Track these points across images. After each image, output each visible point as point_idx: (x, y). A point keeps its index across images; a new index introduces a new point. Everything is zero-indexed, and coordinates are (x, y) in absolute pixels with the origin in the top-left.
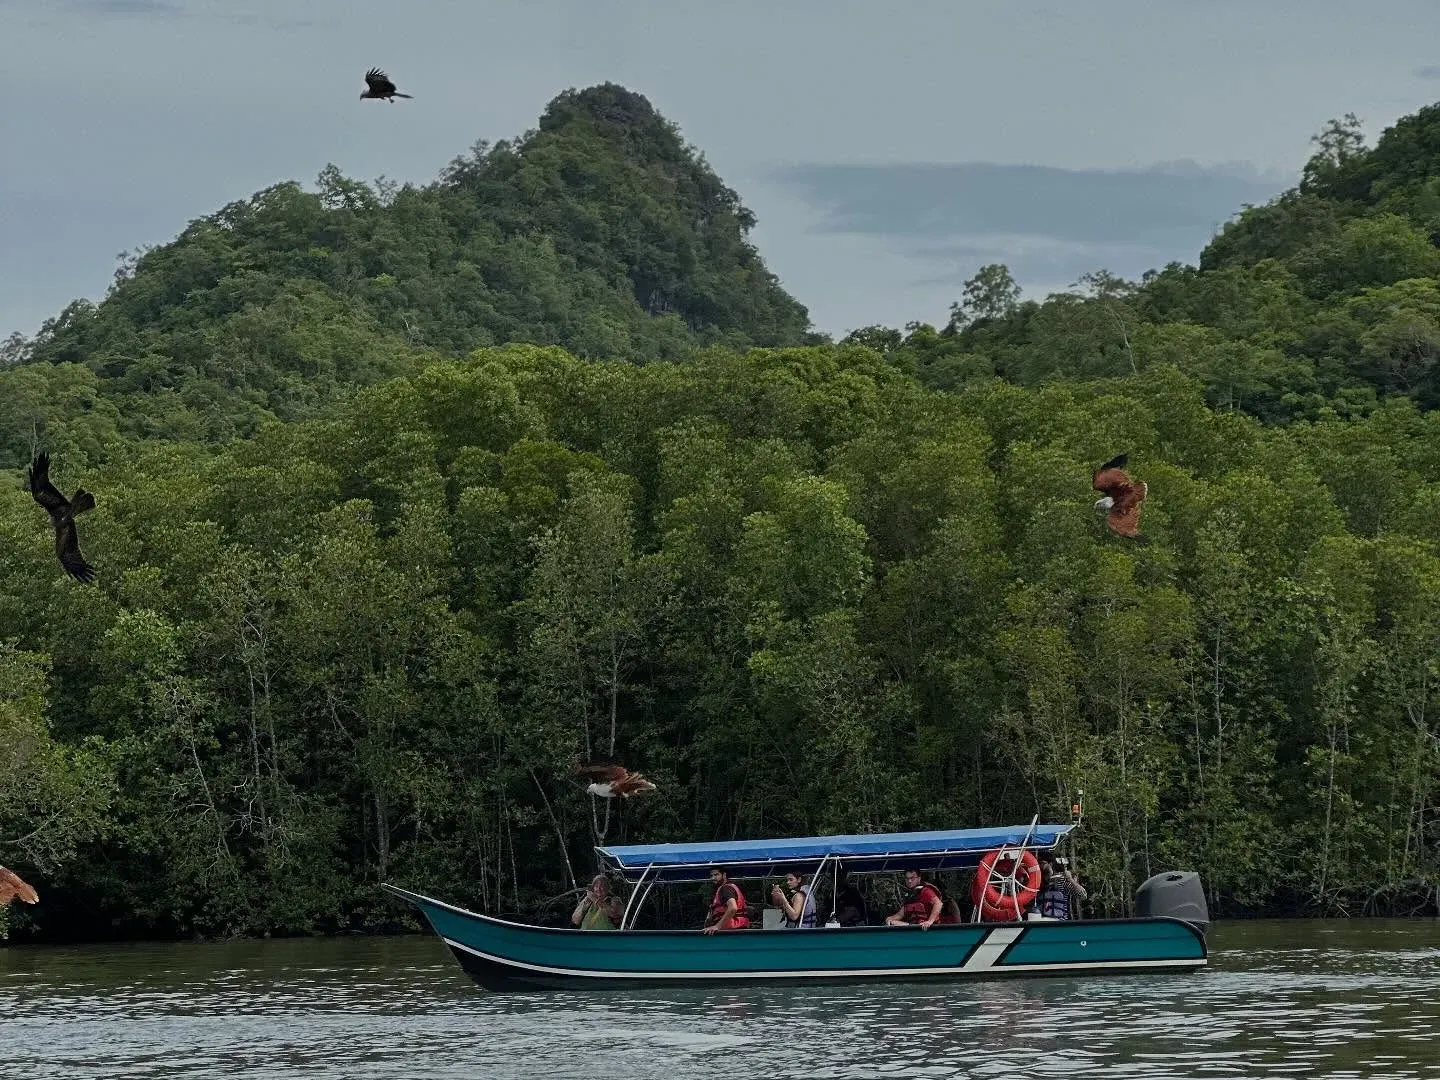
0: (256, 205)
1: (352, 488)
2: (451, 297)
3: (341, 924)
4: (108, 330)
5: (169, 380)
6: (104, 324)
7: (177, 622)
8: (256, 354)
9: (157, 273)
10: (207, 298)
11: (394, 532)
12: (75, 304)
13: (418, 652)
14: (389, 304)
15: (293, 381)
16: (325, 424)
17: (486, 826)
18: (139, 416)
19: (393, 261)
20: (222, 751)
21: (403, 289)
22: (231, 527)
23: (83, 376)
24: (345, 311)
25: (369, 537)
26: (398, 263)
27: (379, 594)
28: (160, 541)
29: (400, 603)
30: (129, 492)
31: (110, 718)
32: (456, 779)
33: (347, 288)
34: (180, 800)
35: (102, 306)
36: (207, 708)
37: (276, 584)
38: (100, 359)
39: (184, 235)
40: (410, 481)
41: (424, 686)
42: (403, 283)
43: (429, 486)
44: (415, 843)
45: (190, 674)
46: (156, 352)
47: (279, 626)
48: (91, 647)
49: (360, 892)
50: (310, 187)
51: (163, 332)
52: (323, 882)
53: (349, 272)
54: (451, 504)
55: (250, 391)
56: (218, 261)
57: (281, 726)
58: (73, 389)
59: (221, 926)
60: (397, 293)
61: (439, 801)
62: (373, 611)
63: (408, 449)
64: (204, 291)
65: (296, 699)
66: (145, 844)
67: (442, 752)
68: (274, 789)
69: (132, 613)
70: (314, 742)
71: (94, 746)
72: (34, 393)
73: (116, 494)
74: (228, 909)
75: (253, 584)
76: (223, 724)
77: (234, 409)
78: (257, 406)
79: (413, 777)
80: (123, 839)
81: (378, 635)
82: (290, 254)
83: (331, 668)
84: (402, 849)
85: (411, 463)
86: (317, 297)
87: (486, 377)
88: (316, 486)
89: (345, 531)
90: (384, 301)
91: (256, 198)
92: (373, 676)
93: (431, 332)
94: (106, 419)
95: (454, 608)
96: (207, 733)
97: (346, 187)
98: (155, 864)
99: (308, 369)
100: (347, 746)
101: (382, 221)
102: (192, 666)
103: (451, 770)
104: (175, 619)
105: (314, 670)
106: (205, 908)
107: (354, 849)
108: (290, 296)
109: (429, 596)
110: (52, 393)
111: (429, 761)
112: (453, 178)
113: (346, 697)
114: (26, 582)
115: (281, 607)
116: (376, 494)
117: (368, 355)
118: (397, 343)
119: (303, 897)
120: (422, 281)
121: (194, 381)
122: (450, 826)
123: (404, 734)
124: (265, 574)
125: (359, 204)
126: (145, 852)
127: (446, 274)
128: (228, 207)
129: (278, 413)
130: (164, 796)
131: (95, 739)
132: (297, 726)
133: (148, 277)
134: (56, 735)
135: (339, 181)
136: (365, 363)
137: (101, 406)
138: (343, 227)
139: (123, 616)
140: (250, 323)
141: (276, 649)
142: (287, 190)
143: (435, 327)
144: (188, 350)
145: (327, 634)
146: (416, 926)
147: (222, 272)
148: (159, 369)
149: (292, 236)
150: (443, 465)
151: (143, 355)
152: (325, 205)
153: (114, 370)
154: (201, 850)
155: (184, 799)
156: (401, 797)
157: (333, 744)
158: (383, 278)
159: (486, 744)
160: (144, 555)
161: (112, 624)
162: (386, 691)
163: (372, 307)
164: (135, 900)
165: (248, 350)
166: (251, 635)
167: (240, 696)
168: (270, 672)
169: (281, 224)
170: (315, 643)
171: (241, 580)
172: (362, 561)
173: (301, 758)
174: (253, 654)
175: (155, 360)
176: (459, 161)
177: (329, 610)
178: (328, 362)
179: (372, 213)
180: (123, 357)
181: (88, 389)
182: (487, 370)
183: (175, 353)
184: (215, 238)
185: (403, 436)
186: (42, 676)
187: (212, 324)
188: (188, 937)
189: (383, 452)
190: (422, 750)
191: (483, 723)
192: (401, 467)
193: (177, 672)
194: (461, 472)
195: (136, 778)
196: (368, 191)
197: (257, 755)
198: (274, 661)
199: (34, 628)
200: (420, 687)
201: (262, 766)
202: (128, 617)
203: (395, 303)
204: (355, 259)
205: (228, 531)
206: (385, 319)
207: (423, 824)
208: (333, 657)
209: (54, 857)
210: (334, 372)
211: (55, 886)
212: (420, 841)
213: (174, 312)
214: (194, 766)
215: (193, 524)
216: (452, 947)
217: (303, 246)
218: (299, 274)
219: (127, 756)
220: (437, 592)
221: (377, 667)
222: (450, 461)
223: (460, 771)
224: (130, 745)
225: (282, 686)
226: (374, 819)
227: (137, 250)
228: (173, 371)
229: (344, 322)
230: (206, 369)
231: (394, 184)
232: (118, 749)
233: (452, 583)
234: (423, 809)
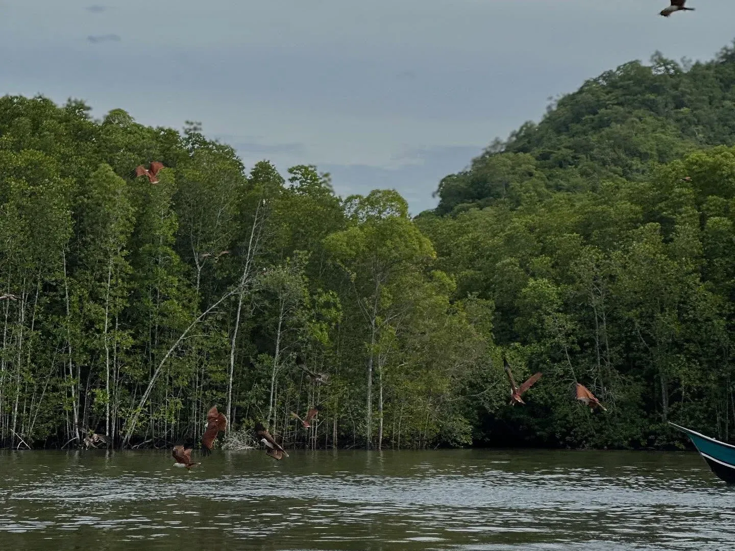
0: (618, 72)
1: (650, 217)
2: (720, 119)
3: (642, 444)
4: (543, 137)
5: (572, 162)
6: (541, 133)
7: (558, 285)
8: (616, 149)
9: (567, 107)
10: (593, 120)
11: (672, 240)
12: (527, 123)
13: (684, 303)
14: (687, 123)
15: (636, 163)
16: (638, 184)
17: (719, 394)
18: (556, 180)
19: (689, 100)
20: (581, 352)
21: (695, 115)
22: (587, 236)
23: (528, 160)
24: (663, 126)
25: (659, 243)
26: (692, 102)
27: (663, 272)
28: (551, 244)
29: (674, 277)
30: (537, 219)
31: (525, 334)
32: (703, 370)
33: (665, 115)
34: (559, 377)
35: (540, 124)
36: (574, 330)
37: (609, 267)
38: (537, 151)
39: (582, 88)
40: (680, 214)
41: (687, 320)
42: (695, 112)
43: (691, 216)
44: (681, 403)
45: (565, 312)
46: (566, 147)
47: (611, 288)
48: (515, 297)
49: (652, 427)
50: (646, 63)
51: (570, 138)
52: (633, 422)
53: (666, 106)
54: (702, 225)
55: (614, 168)
56: (598, 101)
57: (611, 340)
58: (524, 166)
59: (580, 442)
60: (690, 117)
61: (694, 381)
62: (660, 281)
63: (680, 197)
64: (591, 116)
65: (619, 326)
66: (541, 399)
67: (696, 356)
68: (608, 372)
69: (536, 280)
70: (628, 349)
71: (516, 348)
72: (504, 168)
73: (530, 219)
74: (584, 434)
75: (598, 266)
76: (582, 338)
77: (605, 177)
78: (617, 175)
79: (680, 368)
80: (530, 396)
81: (663, 294)
82: (635, 97)
83: (637, 310)
84: (674, 406)
85: (680, 205)
86: (649, 119)
87: (723, 159)
88: (632, 216)
89: (645, 239)
90: (684, 121)
91: (619, 69)
92: (659, 315)
93: (709, 137)
94: (539, 182)
95: (703, 280)
96: (573, 343)
97: (665, 63)
98: (547, 409)
99: (643, 157)
100: (646, 351)
101: (684, 80)
102: (566, 308)
103: (700, 365)
104: (557, 284)
105: (629, 311)
106: (572, 433)
107: (650, 405)
108: (635, 119)
109: (690, 274)
110: (513, 168)
111: (688, 360)
112: (722, 57)
113: (645, 325)
114: (484, 264)
115: (612, 278)
116: (662, 220)
117: (675, 150)
118: (690, 143)
119: (622, 429)
120: (705, 111)
121: (585, 162)
122: (700, 395)
123: (677, 346)
124: (604, 261)
125: (672, 71)
126: (542, 403)
127: (717, 107)
128: (604, 73)
129: (628, 179)
130: (551, 375)
131: (517, 344)
132: (620, 340)
133: (563, 109)
134: (497, 343)
135: (661, 60)
136: (673, 153)
137: (537, 175)
138: (663, 84)
139: (531, 282)
140: (613, 132)
141: (609, 299)
142: (634, 64)
143: (711, 135)
144: (582, 147)
145: (636, 293)
146: (682, 446)
147: (600, 107)
148: (567, 156)
149: (637, 89)
150: (698, 204)
151: (559, 149)
152: (654, 72)
153: (544, 157)
154: (570, 403)
155: (562, 376)
156: (674, 378)
157: (638, 350)
158: (684, 109)
159: (720, 352)
160: (543, 251)
161: (525, 286)
162: (666, 322)
163: (678, 125)
164: (536, 427)
165: (612, 147)
166: (596, 293)
167: (590, 324)
168: (606, 312)
169: (631, 82)
170: (629, 297)
171: (591, 264)
172: (654, 255)
173: (621, 356)
174: (597, 302)
175: (565, 151)
176: (725, 48)
177: (636, 280)
178: (654, 153)
179: (679, 76)
180: (549, 150)
181: (531, 166)
182: (722, 156)
183: (575, 148)
184: (597, 89)
185: (677, 190)
186: (490, 312)
187: (595, 133)
188: (563, 447)
189: (667, 199)
190: (685, 354)
191: (718, 340)
192: (676, 206)
193: (559, 311)
194: (708, 209)
195: (537, 365)
196: (677, 65)
197: (599, 354)
198: (608, 306)
199: (487, 288)
200: (684, 321)
201: (601, 360)
202: (534, 282)
203: (690, 123)
204: (669, 99)
205: (585, 239)
206: (684, 130)
207: (685, 393)
208: (639, 304)
209: (495, 404)
210: (657, 159)
211: (496, 418)
212: (684, 402)
213: (576, 127)
214: (567, 359)
215: (567, 235)
216: (705, 457)
217: (642, 93)
218: (640, 108)
219: (532, 354)
220: (694, 271)
221: (662, 310)
222: (702, 203)
223: (705, 366)
224: (534, 348)
225: (612, 319)
226: (660, 389)
227: (558, 96)
228: (574, 158)
229: (663, 133)
230: (591, 156)
231: (690, 61)
232: (528, 350)
233: (702, 266)
234: (686, 385)
